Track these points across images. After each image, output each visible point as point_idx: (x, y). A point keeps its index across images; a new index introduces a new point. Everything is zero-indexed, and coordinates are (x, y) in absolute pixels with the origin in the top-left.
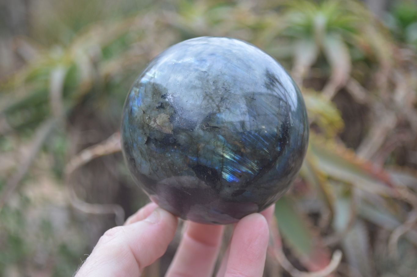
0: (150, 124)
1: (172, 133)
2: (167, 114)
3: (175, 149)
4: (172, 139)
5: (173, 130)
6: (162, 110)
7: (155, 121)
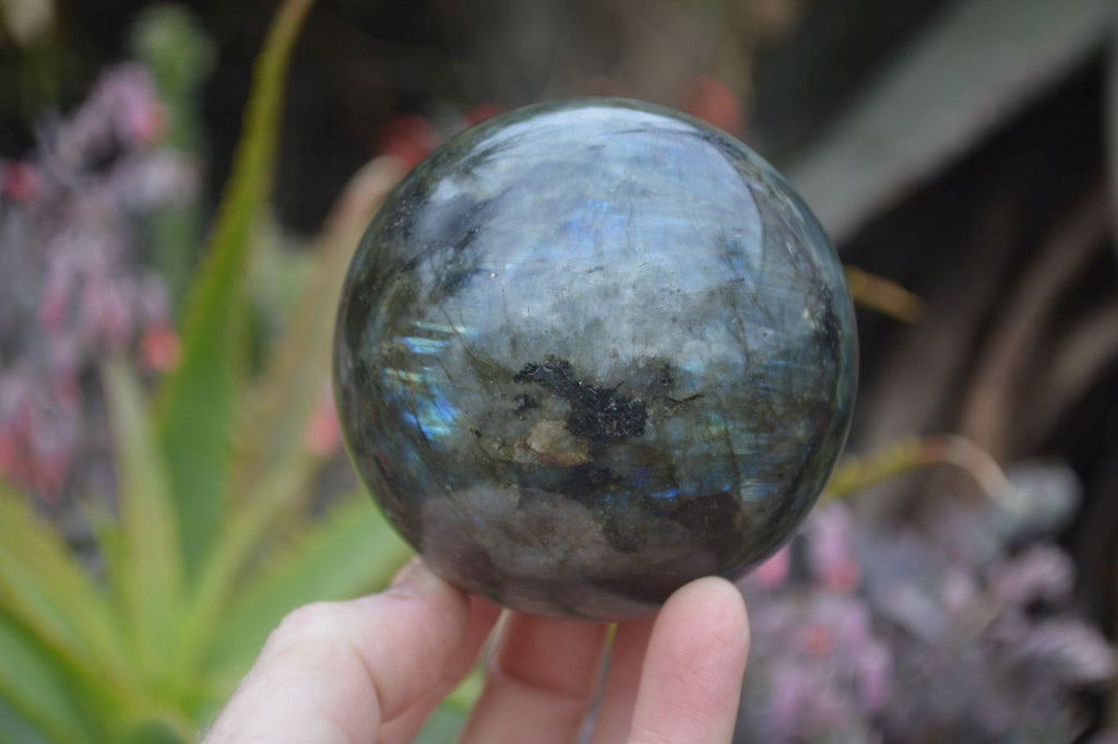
0: (516, 458)
1: (592, 460)
2: (557, 419)
3: (613, 494)
4: (596, 473)
5: (589, 452)
6: (535, 413)
7: (527, 447)
